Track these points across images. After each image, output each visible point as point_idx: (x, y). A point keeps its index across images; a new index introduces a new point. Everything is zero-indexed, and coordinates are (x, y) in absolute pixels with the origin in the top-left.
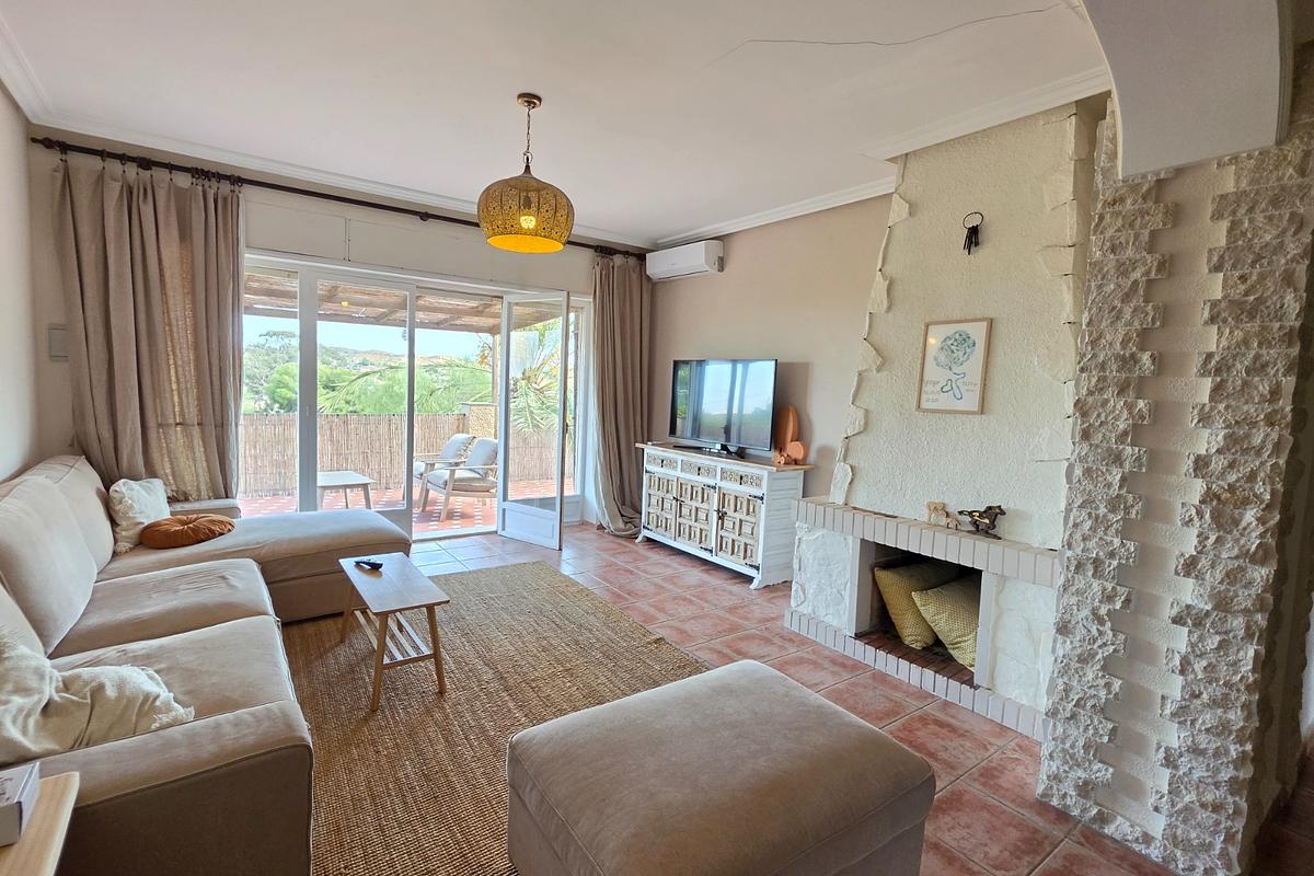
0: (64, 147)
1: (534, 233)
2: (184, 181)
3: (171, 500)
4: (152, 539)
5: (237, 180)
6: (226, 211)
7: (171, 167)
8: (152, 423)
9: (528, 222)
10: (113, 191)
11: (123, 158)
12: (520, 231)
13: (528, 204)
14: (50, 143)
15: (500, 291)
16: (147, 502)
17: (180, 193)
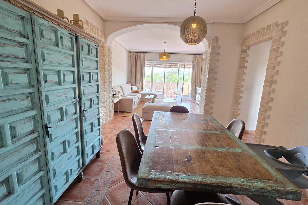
0: (131, 52)
1: (165, 59)
2: (140, 53)
3: (137, 89)
4: (135, 92)
5: (145, 53)
6: (144, 56)
7: (139, 52)
8: (136, 80)
9: (164, 57)
10: (134, 56)
11: (135, 52)
12: (163, 59)
13: (164, 55)
14: (130, 52)
15: (178, 63)
16: (135, 88)
17: (140, 55)
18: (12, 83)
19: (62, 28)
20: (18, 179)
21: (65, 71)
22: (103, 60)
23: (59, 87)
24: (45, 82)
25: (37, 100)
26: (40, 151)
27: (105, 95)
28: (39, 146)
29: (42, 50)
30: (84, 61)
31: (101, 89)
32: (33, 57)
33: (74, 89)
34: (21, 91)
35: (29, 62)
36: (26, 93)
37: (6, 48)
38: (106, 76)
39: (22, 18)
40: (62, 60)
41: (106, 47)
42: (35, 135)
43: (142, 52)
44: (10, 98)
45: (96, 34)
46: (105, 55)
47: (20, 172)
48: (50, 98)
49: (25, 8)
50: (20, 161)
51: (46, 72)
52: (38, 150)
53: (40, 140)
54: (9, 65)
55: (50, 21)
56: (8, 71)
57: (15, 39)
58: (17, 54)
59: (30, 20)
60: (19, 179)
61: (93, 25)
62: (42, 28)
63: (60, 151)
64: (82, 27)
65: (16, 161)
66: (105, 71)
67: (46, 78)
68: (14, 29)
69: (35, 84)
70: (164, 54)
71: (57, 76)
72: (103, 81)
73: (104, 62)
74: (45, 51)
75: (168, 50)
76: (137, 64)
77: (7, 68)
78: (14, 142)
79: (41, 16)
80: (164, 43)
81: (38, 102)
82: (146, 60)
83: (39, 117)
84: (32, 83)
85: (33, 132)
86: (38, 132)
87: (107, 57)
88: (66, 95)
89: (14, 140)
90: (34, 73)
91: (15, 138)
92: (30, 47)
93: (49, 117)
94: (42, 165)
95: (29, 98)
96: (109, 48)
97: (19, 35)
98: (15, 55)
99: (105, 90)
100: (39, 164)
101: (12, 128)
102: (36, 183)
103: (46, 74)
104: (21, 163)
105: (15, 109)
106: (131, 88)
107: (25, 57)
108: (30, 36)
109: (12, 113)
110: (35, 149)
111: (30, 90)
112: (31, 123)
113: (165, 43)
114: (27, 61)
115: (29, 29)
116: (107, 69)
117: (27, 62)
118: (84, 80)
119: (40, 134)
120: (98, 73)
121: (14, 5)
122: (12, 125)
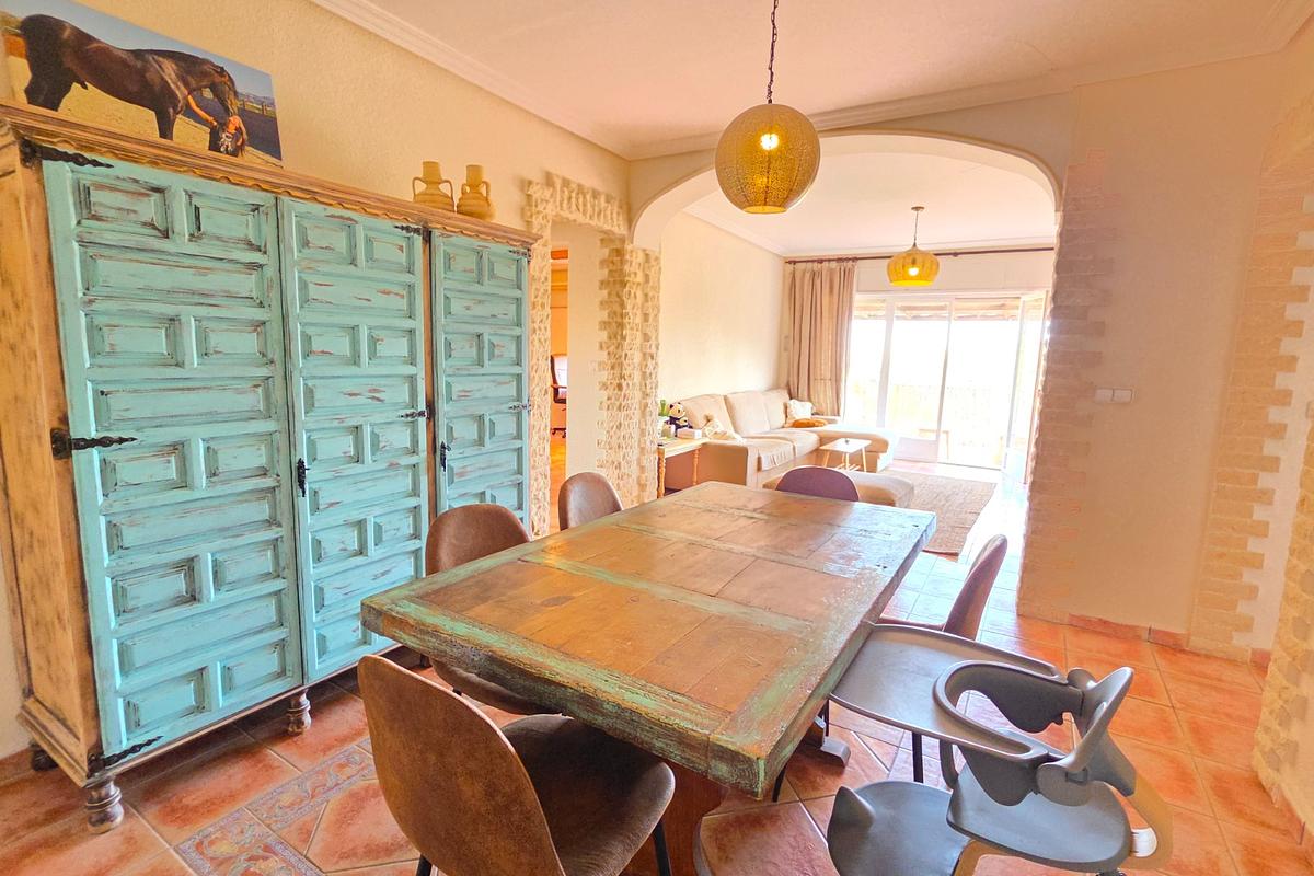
0: (795, 262)
1: (915, 279)
2: (834, 265)
3: (813, 413)
4: (798, 425)
5: (855, 259)
6: (848, 274)
7: (829, 260)
8: (811, 377)
9: (913, 271)
10: (808, 275)
11: (813, 261)
12: (908, 278)
13: (913, 263)
14: (790, 262)
15: (1017, 293)
16: (802, 410)
17: (831, 271)
18: (216, 352)
19: (377, 215)
20: (215, 573)
21: (376, 328)
22: (618, 296)
23: (353, 370)
24: (307, 354)
25: (278, 395)
26: (280, 525)
27: (620, 424)
28: (278, 513)
29: (303, 275)
30: (452, 300)
31: (609, 402)
32: (275, 294)
33: (412, 379)
34: (237, 372)
35: (266, 304)
36: (252, 378)
37: (211, 277)
38: (626, 355)
39: (256, 208)
40: (369, 300)
41: (632, 251)
42: (269, 482)
43: (839, 260)
44: (209, 384)
45: (584, 213)
46: (627, 279)
47: (221, 559)
48: (317, 396)
49: (264, 186)
50: (226, 534)
51: (310, 331)
52: (272, 522)
53: (282, 496)
54: (214, 312)
55: (333, 203)
56: (212, 325)
57: (231, 258)
58: (234, 290)
59: (274, 208)
60: (219, 575)
61: (573, 186)
62: (305, 223)
63: (342, 542)
64: (487, 199)
65: (213, 530)
66: (624, 338)
67: (311, 344)
68: (234, 234)
69: (277, 355)
70: (913, 256)
71: (347, 341)
72: (617, 372)
73: (622, 305)
74: (309, 278)
75: (930, 240)
76: (819, 310)
77: (209, 319)
78: (211, 484)
79: (308, 197)
80: (913, 208)
81: (281, 401)
82: (858, 291)
83: (281, 439)
84: (270, 356)
85: (265, 474)
86: (278, 476)
87: (635, 287)
88: (377, 395)
89: (214, 479)
90: (274, 330)
91: (214, 475)
92: (270, 272)
93: (312, 444)
94: (282, 564)
95: (260, 390)
96: (647, 255)
97: (246, 247)
98: (228, 292)
99: (620, 405)
100: (276, 557)
101: (211, 451)
102: (263, 603)
103: (309, 333)
104: (225, 538)
105: (219, 410)
106: (786, 408)
107: (254, 295)
108: (272, 247)
109: (211, 417)
110: (266, 516)
111: (264, 372)
112: (259, 449)
113: (917, 209)
114: (261, 303)
115: (269, 231)
116: (632, 329)
117: (261, 305)
118: (450, 356)
119: (282, 482)
120: (521, 336)
121: (237, 184)
122: (212, 444)
